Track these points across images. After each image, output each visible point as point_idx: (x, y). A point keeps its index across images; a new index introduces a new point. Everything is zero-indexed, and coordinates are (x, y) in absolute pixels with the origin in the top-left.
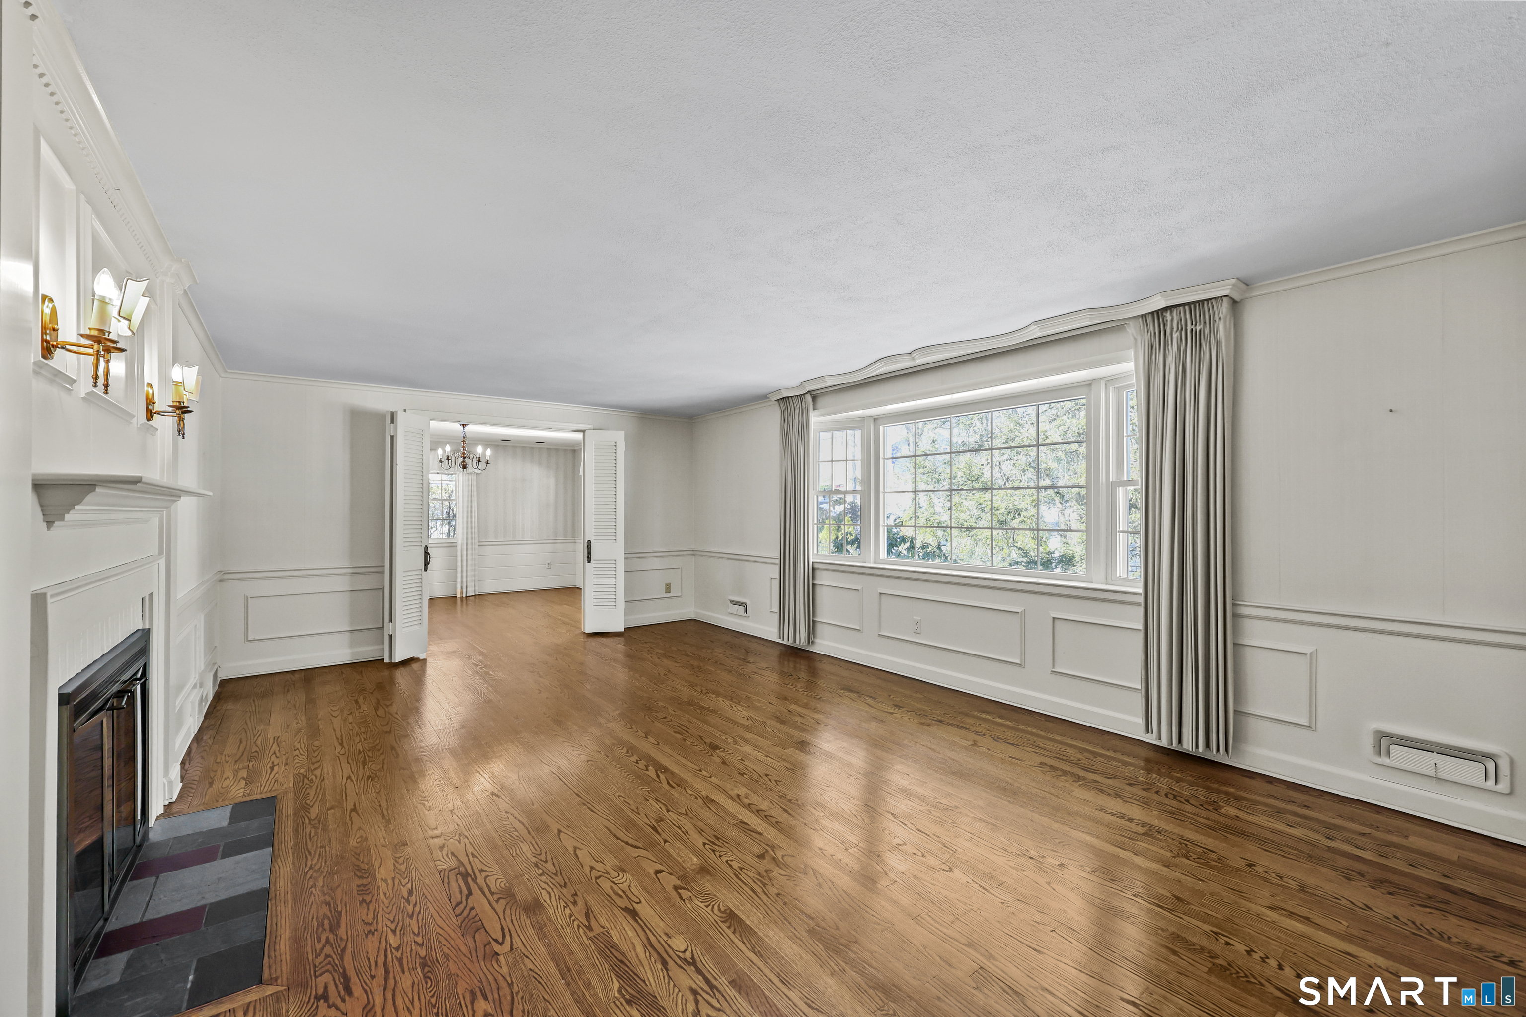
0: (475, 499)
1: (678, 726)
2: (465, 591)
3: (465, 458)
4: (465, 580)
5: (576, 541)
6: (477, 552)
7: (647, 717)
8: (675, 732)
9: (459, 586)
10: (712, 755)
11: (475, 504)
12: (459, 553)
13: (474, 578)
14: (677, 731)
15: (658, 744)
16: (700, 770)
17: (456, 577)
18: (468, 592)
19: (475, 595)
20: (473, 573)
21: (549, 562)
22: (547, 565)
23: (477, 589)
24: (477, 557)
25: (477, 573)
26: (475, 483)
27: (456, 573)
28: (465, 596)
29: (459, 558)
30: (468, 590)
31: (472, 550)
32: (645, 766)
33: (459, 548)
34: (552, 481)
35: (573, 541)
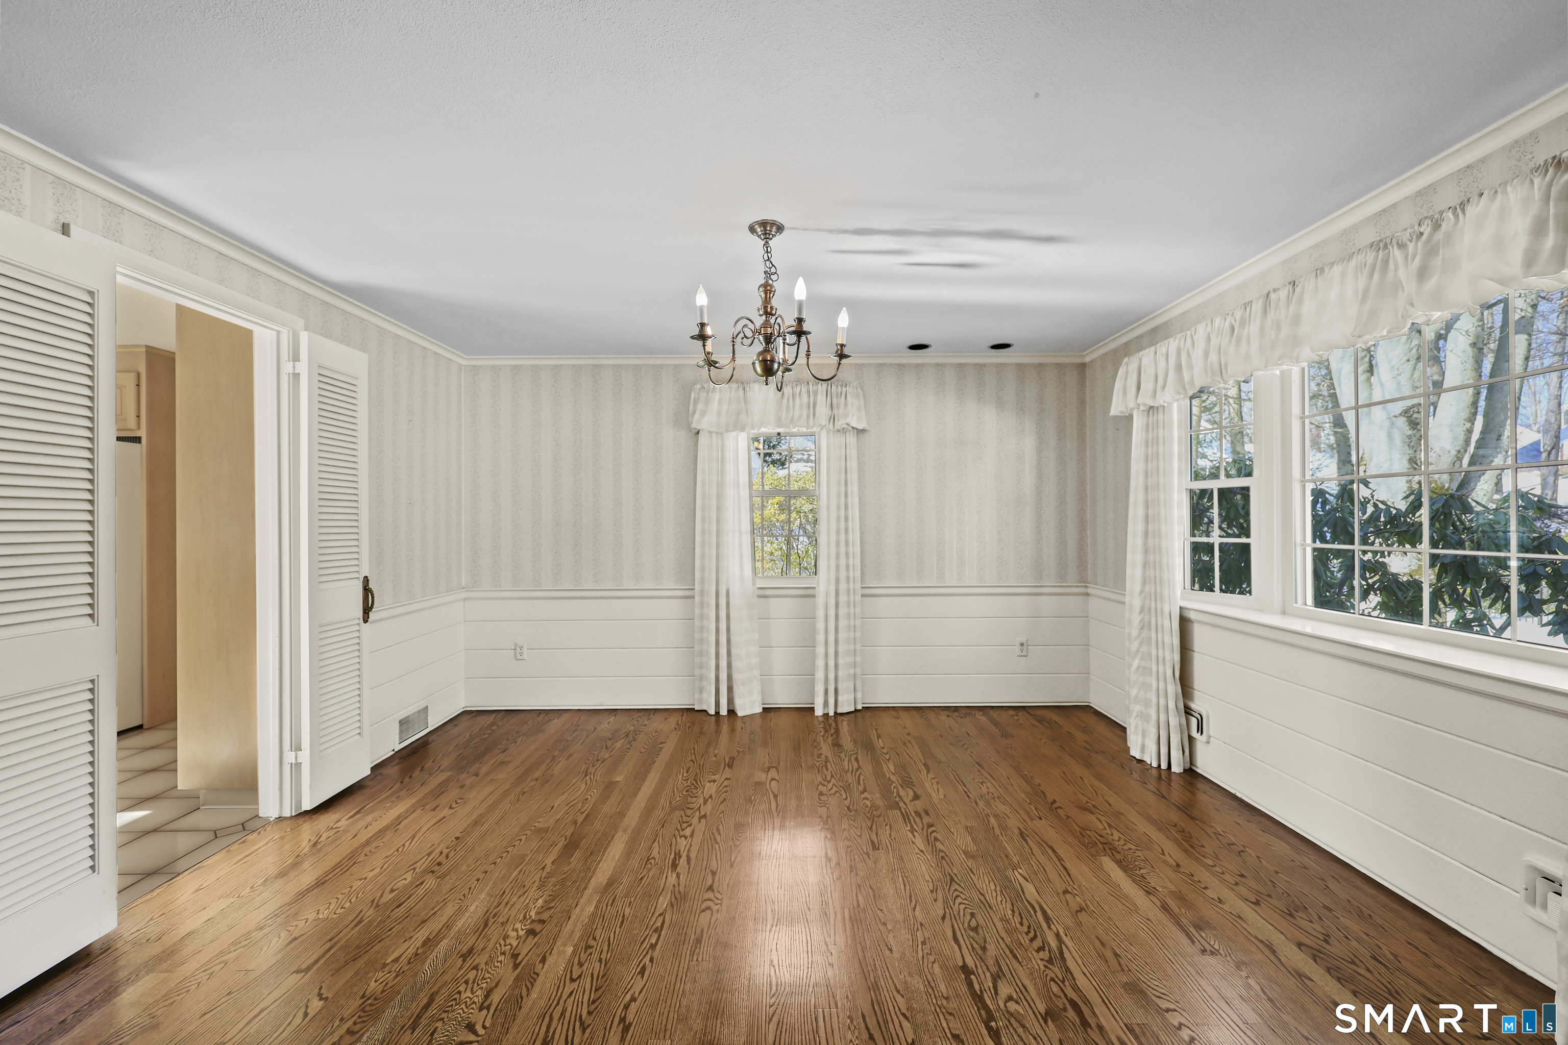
0: (854, 489)
2: (831, 701)
3: (768, 339)
4: (831, 676)
5: (1090, 591)
6: (858, 610)
9: (819, 689)
11: (854, 501)
12: (820, 613)
13: (852, 671)
17: (813, 666)
18: (839, 704)
19: (856, 711)
20: (851, 659)
21: (1024, 640)
22: (1018, 648)
23: (859, 695)
24: (858, 623)
25: (858, 659)
26: (853, 452)
27: (814, 656)
28: (832, 713)
29: (821, 625)
30: (840, 698)
31: (849, 606)
33: (820, 600)
34: (1029, 443)
35: (1083, 590)
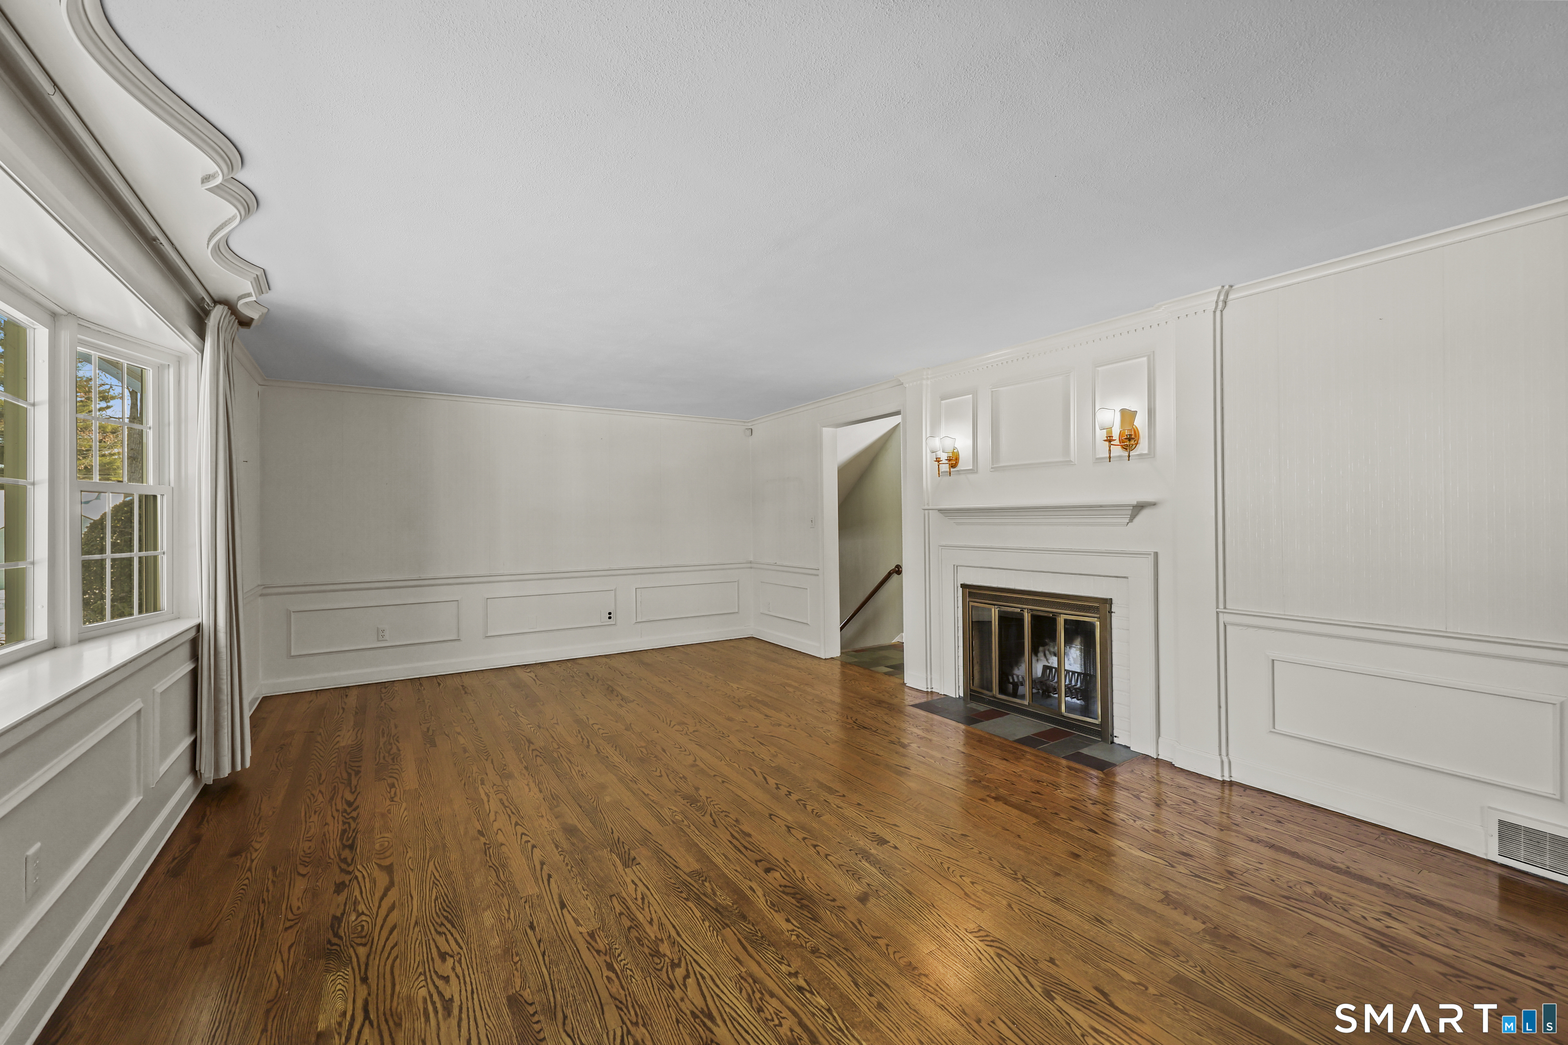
1: (746, 848)
7: (799, 875)
8: (749, 835)
10: (707, 798)
14: (747, 838)
15: (771, 815)
16: (723, 782)
32: (780, 789)
